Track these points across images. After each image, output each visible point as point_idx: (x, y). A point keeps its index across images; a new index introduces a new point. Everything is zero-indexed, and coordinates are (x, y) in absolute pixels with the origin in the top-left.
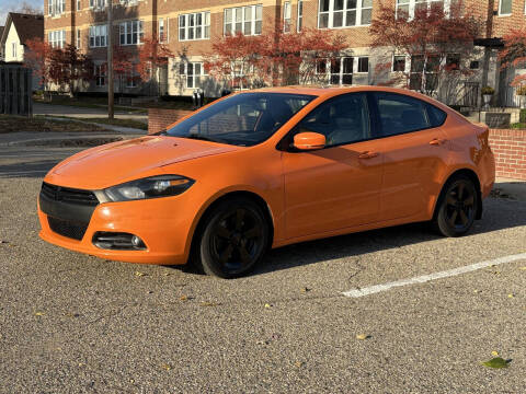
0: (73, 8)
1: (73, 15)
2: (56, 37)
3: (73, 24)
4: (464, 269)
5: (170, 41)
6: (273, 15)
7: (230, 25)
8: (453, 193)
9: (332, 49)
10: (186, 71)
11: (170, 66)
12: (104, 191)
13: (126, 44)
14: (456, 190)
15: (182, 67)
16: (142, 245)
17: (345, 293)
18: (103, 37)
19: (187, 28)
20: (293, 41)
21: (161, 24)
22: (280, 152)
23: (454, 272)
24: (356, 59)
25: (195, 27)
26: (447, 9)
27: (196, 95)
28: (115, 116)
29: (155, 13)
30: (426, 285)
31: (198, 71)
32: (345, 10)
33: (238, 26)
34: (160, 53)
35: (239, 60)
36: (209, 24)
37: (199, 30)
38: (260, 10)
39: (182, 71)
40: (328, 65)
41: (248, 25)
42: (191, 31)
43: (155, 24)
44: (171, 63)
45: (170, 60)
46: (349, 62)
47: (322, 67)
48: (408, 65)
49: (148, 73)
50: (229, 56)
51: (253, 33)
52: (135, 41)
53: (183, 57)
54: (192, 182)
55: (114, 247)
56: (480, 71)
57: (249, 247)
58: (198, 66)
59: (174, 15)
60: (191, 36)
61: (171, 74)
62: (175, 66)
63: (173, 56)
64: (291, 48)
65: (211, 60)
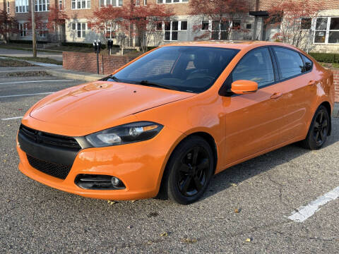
5: (66, 10)
9: (166, 16)
10: (76, 28)
11: (67, 25)
12: (84, 137)
13: (38, 11)
15: (74, 25)
16: (121, 185)
17: (290, 218)
18: (24, 7)
19: (76, 2)
20: (142, 10)
24: (180, 22)
25: (81, 1)
27: (96, 43)
28: (38, 56)
31: (84, 28)
34: (61, 17)
35: (110, 22)
37: (84, 3)
39: (74, 28)
40: (163, 26)
42: (79, 3)
44: (67, 22)
45: (67, 21)
46: (176, 24)
47: (159, 26)
49: (53, 28)
50: (104, 19)
51: (117, 6)
52: (44, 9)
53: (75, 18)
54: (161, 126)
56: (252, 30)
58: (84, 25)
61: (67, 29)
62: (70, 25)
63: (69, 19)
64: (142, 15)
65: (93, 21)
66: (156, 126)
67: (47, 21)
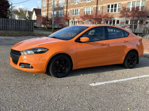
0: (48, 7)
1: (48, 9)
2: (44, 14)
3: (48, 11)
4: (129, 79)
5: (70, 16)
6: (96, 9)
7: (85, 12)
8: (130, 56)
9: (110, 18)
12: (23, 51)
13: (60, 16)
14: (131, 55)
16: (32, 67)
17: (90, 84)
19: (74, 12)
20: (100, 16)
21: (68, 11)
22: (76, 42)
23: (126, 80)
24: (116, 21)
25: (76, 12)
26: (140, 8)
29: (67, 9)
30: (116, 83)
31: (76, 23)
32: (114, 8)
33: (87, 12)
34: (68, 19)
35: (87, 20)
36: (80, 11)
37: (77, 13)
38: (92, 8)
39: (73, 23)
40: (109, 22)
41: (89, 12)
42: (75, 13)
43: (67, 11)
44: (70, 21)
46: (114, 21)
47: (107, 22)
48: (129, 22)
49: (65, 23)
50: (84, 19)
51: (90, 14)
52: (62, 15)
53: (73, 19)
54: (48, 50)
55: (25, 67)
56: (148, 24)
57: (65, 69)
59: (71, 9)
60: (75, 14)
61: (70, 23)
62: (71, 22)
63: (71, 19)
64: (99, 18)
65: (80, 20)
66: (47, 50)
67: (63, 20)
